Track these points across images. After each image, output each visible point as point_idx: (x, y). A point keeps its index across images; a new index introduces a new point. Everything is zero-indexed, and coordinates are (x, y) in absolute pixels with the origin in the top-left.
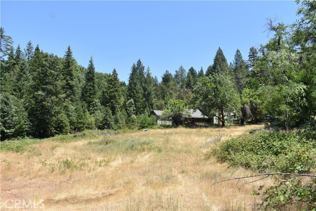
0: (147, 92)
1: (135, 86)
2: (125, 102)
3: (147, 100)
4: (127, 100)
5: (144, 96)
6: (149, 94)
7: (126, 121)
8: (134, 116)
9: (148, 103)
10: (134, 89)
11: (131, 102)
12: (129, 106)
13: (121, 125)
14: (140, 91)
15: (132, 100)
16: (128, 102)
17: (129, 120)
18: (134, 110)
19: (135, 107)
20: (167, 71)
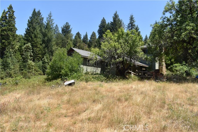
0: (46, 38)
1: (34, 31)
2: (21, 47)
3: (47, 46)
4: (23, 44)
5: (44, 42)
6: (49, 40)
7: (20, 67)
8: (30, 62)
9: (48, 50)
10: (33, 33)
11: (28, 46)
12: (25, 51)
13: (12, 72)
14: (39, 36)
15: (29, 44)
16: (25, 46)
17: (25, 66)
18: (31, 56)
19: (33, 52)
20: (67, 23)
